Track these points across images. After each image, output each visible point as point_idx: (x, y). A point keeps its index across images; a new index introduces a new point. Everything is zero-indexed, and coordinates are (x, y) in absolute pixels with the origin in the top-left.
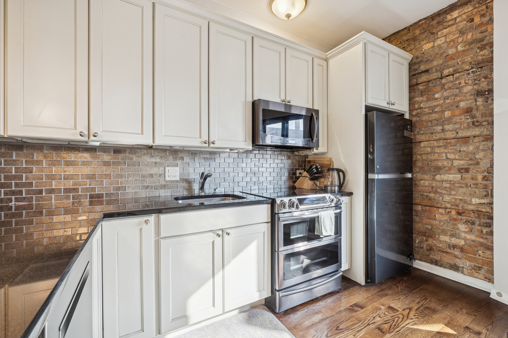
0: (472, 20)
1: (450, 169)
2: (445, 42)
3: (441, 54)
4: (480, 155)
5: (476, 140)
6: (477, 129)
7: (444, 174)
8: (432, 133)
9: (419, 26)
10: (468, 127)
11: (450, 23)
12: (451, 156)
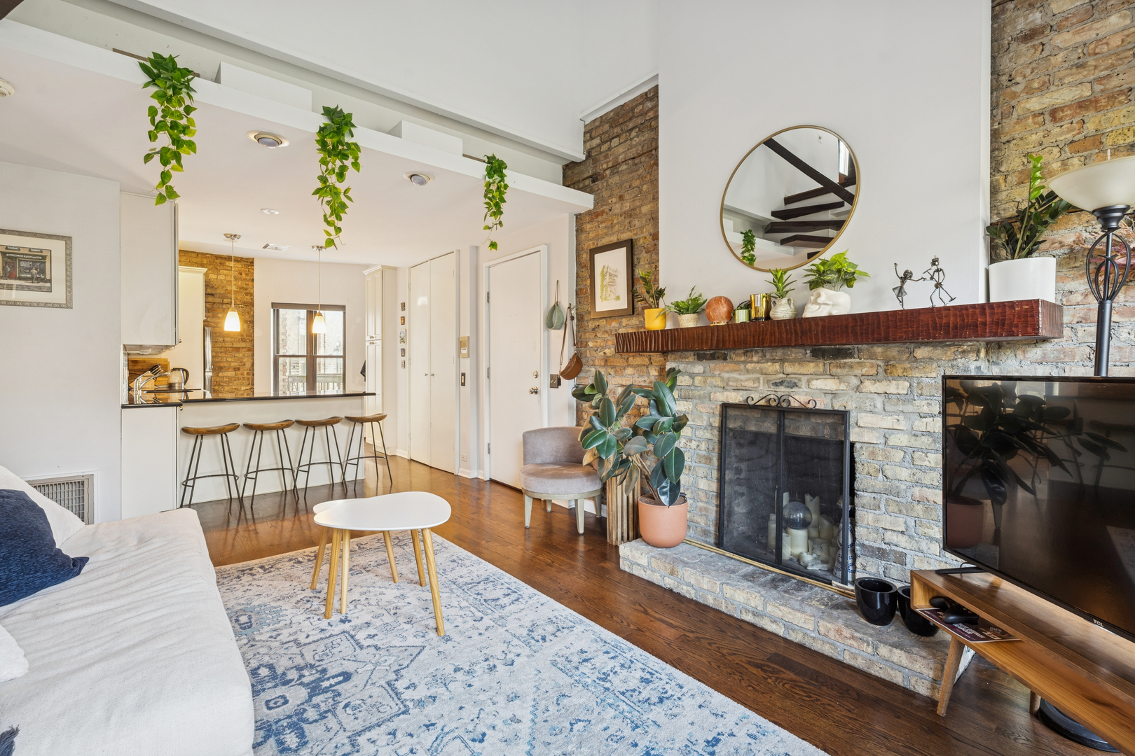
0: (241, 274)
1: (229, 368)
2: (225, 280)
3: (223, 287)
4: (245, 360)
5: (243, 350)
6: (244, 343)
7: (225, 372)
8: (216, 342)
9: (206, 257)
10: (239, 342)
11: (228, 268)
12: (229, 359)
